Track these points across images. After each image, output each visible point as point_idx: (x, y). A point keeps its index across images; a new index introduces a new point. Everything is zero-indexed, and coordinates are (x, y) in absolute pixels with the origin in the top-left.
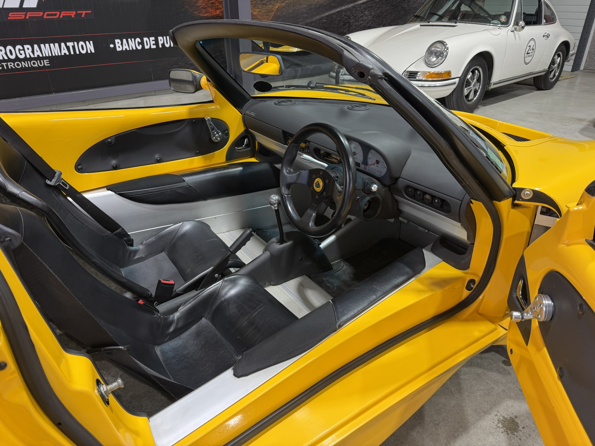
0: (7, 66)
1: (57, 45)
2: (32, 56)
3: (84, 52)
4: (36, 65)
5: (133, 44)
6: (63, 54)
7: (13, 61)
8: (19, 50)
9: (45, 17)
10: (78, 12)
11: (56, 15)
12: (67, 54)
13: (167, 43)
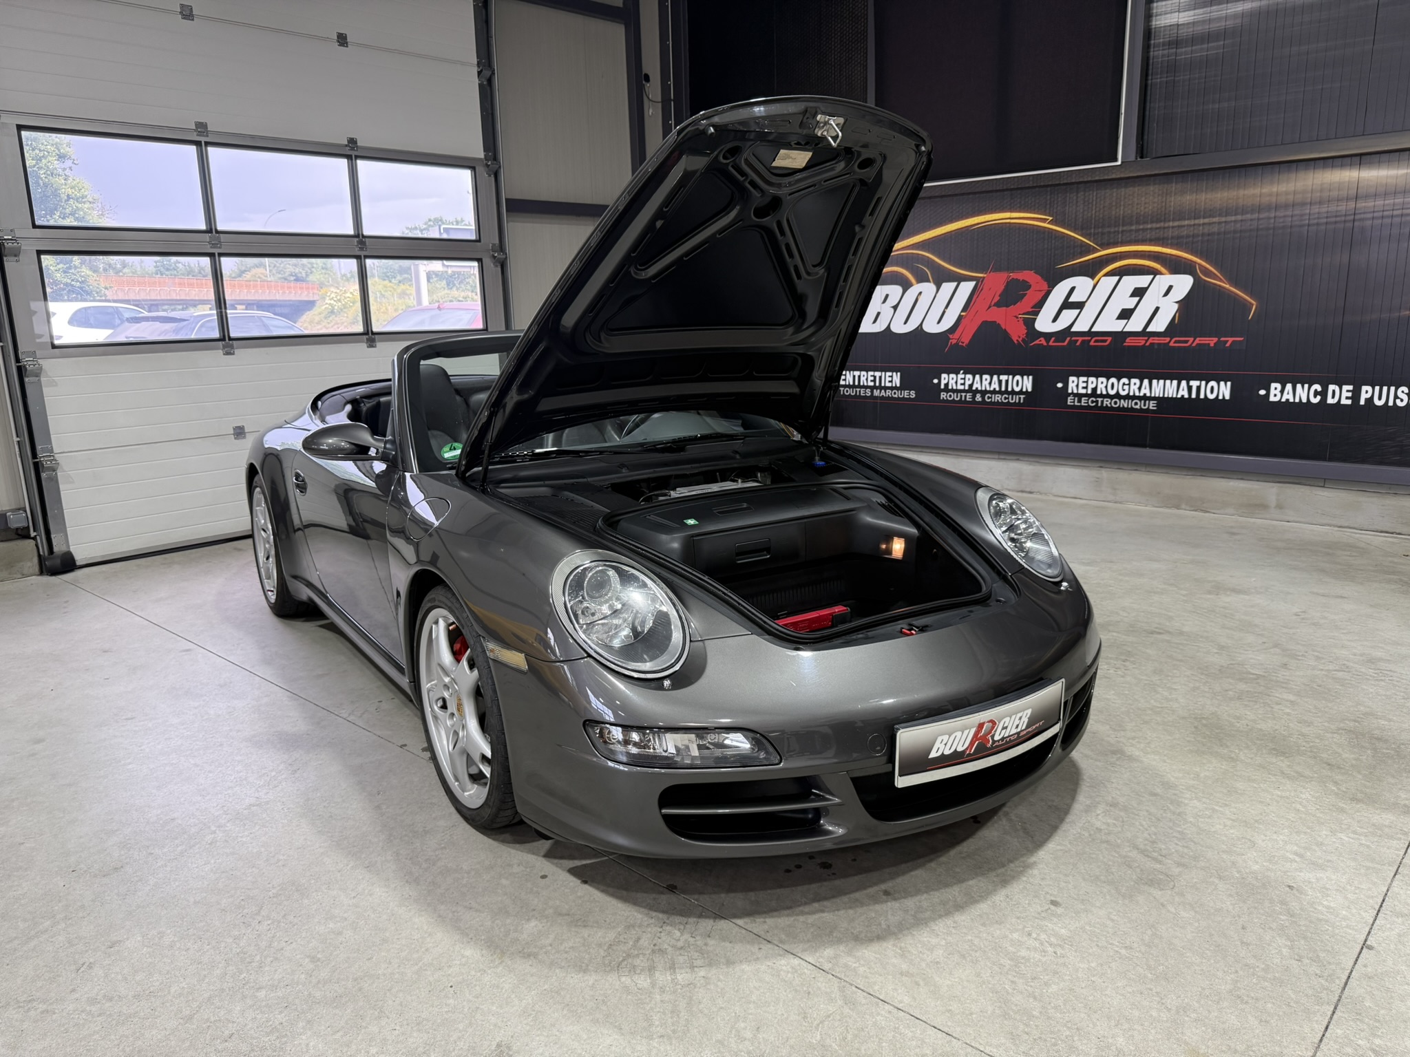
0: (1102, 402)
1: (1175, 382)
2: (1137, 394)
3: (1211, 397)
4: (1138, 407)
5: (1304, 393)
6: (1179, 396)
7: (1111, 397)
8: (1124, 384)
9: (1172, 344)
10: (1222, 339)
11: (1187, 342)
12: (1186, 396)
13: (1380, 398)
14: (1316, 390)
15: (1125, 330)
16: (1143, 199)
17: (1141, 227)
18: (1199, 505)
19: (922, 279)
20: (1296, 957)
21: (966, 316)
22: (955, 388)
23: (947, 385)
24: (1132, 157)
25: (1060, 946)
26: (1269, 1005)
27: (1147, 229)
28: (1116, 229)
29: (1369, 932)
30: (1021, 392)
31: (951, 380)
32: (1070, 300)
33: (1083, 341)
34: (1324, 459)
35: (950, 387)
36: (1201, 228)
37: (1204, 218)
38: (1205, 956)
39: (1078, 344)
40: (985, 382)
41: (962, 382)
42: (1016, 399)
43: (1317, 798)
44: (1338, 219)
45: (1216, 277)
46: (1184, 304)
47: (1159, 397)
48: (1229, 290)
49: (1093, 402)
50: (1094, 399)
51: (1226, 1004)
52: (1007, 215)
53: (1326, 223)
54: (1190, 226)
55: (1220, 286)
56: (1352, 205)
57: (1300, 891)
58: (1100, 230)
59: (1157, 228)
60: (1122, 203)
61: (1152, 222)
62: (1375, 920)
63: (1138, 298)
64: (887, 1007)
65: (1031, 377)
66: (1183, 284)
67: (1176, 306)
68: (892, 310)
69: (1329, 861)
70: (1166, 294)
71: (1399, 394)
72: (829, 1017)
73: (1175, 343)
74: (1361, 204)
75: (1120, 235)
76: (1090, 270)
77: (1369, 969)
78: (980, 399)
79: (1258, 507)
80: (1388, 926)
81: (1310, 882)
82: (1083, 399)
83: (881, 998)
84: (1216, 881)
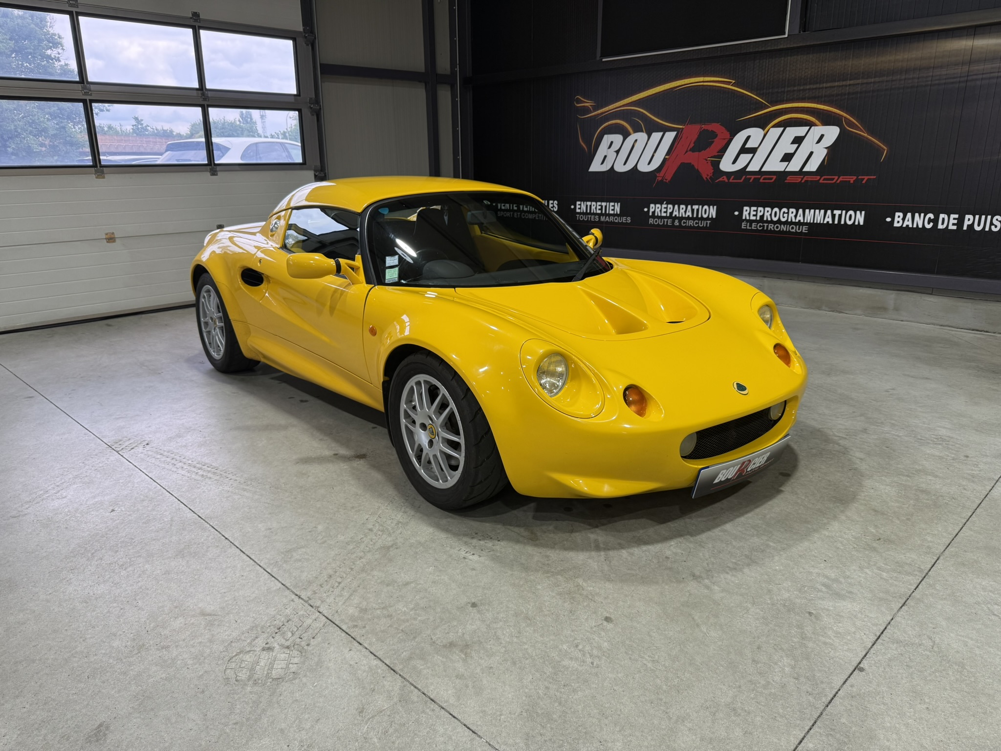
2: (794, 220)
4: (794, 230)
5: (920, 221)
7: (774, 223)
9: (821, 181)
10: (860, 177)
11: (833, 179)
13: (979, 225)
14: (930, 218)
15: (786, 170)
16: (804, 65)
17: (802, 88)
18: (836, 308)
19: (637, 129)
20: (795, 675)
21: (669, 158)
22: (659, 215)
23: (654, 212)
24: (796, 31)
25: (598, 657)
26: (758, 718)
27: (806, 90)
28: (783, 90)
29: (865, 656)
30: (708, 219)
31: (658, 209)
32: (746, 146)
33: (754, 178)
34: (932, 272)
35: (656, 215)
36: (848, 88)
37: (850, 80)
38: (718, 671)
39: (751, 181)
40: (682, 211)
41: (665, 210)
42: (703, 224)
43: (856, 538)
44: (955, 80)
45: (857, 128)
46: (831, 149)
47: (810, 223)
48: (867, 138)
49: (760, 226)
50: (762, 224)
51: (721, 715)
52: (701, 79)
53: (945, 84)
54: (840, 86)
55: (860, 135)
56: (966, 68)
57: (817, 618)
58: (770, 90)
59: (813, 89)
60: (788, 69)
61: (810, 84)
62: (873, 645)
63: (797, 145)
64: (433, 705)
65: (715, 207)
66: (832, 133)
67: (825, 151)
68: (615, 154)
69: (851, 592)
70: (818, 142)
71: (995, 222)
72: (381, 712)
73: (823, 180)
74: (975, 68)
75: (785, 95)
76: (762, 123)
77: (854, 690)
78: (678, 224)
79: (879, 309)
80: (883, 651)
81: (828, 610)
82: (753, 224)
83: (432, 697)
84: (749, 606)
